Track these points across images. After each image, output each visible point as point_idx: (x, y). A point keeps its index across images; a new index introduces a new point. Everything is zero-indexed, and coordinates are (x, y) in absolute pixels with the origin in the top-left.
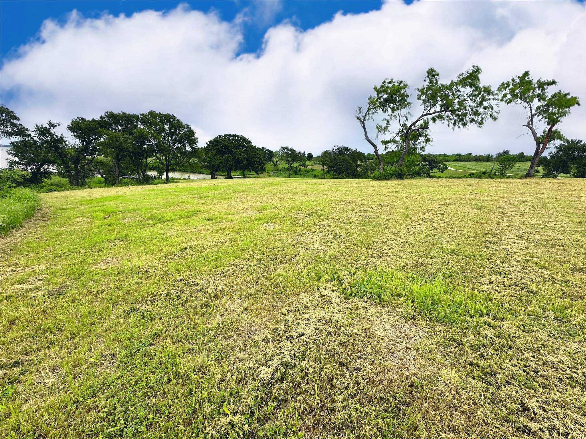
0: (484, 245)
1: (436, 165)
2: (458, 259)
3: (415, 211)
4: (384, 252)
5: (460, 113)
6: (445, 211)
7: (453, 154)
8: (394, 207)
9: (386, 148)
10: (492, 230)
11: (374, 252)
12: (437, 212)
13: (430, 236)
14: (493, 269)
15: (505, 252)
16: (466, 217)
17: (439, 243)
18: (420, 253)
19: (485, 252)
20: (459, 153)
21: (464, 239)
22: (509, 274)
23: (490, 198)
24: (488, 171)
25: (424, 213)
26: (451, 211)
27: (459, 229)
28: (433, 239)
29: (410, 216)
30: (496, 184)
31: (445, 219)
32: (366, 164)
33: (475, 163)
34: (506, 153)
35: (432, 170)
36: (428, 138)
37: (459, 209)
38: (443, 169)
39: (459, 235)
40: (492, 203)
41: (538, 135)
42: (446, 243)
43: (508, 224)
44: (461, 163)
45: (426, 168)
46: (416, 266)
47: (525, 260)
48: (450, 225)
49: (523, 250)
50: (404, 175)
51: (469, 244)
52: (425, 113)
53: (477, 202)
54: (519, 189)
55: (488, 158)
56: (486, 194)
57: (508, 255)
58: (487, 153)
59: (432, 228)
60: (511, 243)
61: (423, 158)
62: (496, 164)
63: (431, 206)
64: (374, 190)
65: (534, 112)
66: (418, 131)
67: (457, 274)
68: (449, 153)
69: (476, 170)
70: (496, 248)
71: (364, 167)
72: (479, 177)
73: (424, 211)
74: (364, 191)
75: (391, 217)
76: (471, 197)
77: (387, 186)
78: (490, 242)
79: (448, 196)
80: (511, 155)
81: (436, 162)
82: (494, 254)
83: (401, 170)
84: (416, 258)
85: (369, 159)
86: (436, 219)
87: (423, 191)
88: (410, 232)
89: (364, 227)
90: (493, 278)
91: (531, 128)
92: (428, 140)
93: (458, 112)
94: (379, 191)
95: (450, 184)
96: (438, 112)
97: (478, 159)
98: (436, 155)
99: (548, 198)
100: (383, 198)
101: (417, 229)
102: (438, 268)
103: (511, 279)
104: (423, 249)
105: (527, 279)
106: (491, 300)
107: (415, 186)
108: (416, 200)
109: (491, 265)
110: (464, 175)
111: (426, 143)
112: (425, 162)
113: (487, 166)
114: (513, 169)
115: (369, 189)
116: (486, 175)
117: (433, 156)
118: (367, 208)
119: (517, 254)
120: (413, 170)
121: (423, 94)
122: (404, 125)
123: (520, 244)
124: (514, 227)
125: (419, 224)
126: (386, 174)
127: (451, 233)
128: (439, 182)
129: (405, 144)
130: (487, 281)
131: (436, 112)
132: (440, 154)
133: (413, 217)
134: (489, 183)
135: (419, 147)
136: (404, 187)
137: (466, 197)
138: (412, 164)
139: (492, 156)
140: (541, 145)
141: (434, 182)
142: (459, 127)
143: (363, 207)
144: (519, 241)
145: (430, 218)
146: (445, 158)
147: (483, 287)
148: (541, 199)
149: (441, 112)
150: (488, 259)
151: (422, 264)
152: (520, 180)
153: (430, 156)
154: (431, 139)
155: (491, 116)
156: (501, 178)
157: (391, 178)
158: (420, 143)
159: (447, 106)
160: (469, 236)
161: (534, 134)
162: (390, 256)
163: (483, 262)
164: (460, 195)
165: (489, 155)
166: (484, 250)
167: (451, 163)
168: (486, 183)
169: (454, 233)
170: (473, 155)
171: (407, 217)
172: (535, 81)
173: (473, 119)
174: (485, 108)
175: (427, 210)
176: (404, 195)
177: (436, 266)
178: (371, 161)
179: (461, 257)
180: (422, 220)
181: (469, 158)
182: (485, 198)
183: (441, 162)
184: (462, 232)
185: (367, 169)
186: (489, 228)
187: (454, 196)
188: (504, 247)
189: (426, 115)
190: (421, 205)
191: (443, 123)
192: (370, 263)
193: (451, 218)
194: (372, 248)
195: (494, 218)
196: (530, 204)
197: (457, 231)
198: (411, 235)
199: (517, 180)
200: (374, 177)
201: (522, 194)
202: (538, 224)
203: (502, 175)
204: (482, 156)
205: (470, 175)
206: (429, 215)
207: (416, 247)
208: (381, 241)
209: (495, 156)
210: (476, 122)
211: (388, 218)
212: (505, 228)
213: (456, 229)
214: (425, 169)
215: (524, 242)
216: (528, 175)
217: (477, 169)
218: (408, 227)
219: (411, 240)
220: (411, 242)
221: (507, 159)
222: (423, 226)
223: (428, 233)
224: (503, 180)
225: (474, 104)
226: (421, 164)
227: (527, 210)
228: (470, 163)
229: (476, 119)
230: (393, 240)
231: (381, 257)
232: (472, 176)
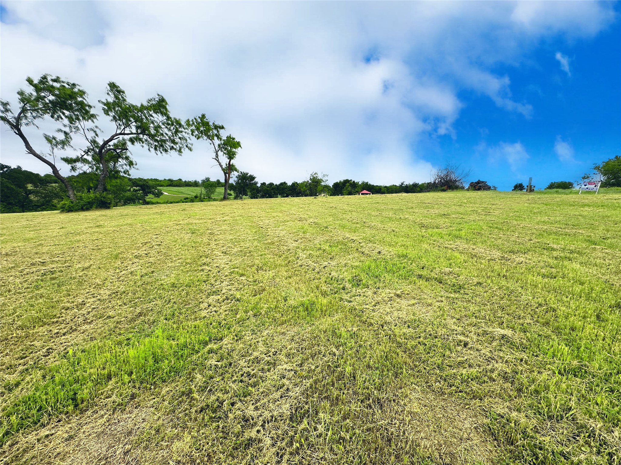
0: (200, 268)
1: (149, 190)
2: (179, 292)
3: (127, 248)
4: (81, 319)
5: (159, 139)
6: (162, 241)
7: (165, 179)
8: (96, 248)
9: (74, 169)
10: (205, 251)
11: (63, 326)
12: (154, 244)
13: (146, 274)
14: (209, 291)
15: (216, 270)
16: (183, 243)
17: (158, 280)
18: (136, 301)
19: (202, 275)
20: (170, 178)
21: (182, 268)
22: (221, 291)
23: (201, 221)
24: (199, 195)
25: (138, 248)
26: (168, 239)
27: (176, 258)
28: (150, 277)
29: (121, 256)
30: (205, 208)
31: (162, 250)
32: (45, 190)
33: (187, 188)
34: (208, 179)
35: (147, 195)
36: (130, 161)
37: (176, 236)
38: (159, 194)
39: (177, 265)
40: (203, 225)
41: (224, 167)
42: (165, 277)
43: (216, 243)
44: (174, 188)
45: (139, 193)
46: (133, 320)
47: (231, 272)
48: (168, 256)
49: (227, 264)
50: (110, 204)
51: (187, 271)
52: (119, 132)
53: (191, 227)
54: (220, 210)
55: (195, 184)
56: (197, 217)
57: (219, 272)
58: (194, 180)
59: (149, 264)
60: (219, 260)
61: (132, 182)
62: (203, 189)
63: (147, 238)
64: (63, 228)
65: (217, 148)
66: (116, 152)
67: (180, 309)
68: (161, 178)
69: (189, 195)
70: (209, 268)
71: (42, 193)
72: (192, 201)
73: (138, 245)
74: (42, 231)
75: (92, 263)
76: (186, 221)
77: (86, 219)
78: (204, 264)
79: (164, 223)
80: (212, 182)
81: (149, 187)
82: (209, 274)
83: (104, 198)
84: (131, 309)
85: (51, 183)
86: (153, 252)
87: (135, 222)
88: (121, 277)
89: (42, 291)
90: (211, 300)
91: (218, 161)
92: (131, 164)
93: (156, 138)
94: (71, 228)
95: (165, 210)
96: (135, 134)
97: (188, 184)
98: (148, 179)
99: (238, 216)
100: (78, 238)
101: (129, 270)
102: (159, 312)
103: (224, 294)
104: (138, 295)
105: (234, 289)
106: (211, 324)
107: (126, 215)
108: (127, 233)
109: (207, 287)
110: (180, 200)
111: (130, 166)
112: (137, 187)
113: (197, 191)
114: (215, 193)
115: (52, 227)
116: (198, 199)
117: (145, 180)
118: (47, 258)
119: (225, 268)
120: (124, 196)
121: (110, 109)
122: (94, 142)
123: (226, 259)
124: (220, 244)
125: (133, 264)
126: (82, 203)
127: (169, 265)
128: (154, 209)
129: (101, 165)
130: (206, 305)
131: (132, 133)
132: (152, 179)
133: (125, 256)
134: (199, 206)
135: (122, 170)
136: (111, 218)
137: (181, 222)
138: (120, 189)
139: (198, 182)
140: (227, 175)
141: (148, 209)
142: (161, 153)
143: (40, 258)
144: (225, 257)
145: (145, 252)
146: (158, 183)
147: (204, 313)
148: (234, 217)
149: (137, 134)
150: (205, 282)
151: (140, 314)
152: (220, 202)
153: (140, 181)
154: (134, 163)
155: (187, 146)
156: (209, 201)
157: (91, 207)
158: (122, 165)
159: (143, 129)
160: (187, 263)
161: (221, 166)
162: (92, 321)
163: (201, 287)
164: (176, 220)
165: (196, 181)
166: (201, 274)
167: (165, 188)
168: (198, 207)
169: (173, 264)
170: (184, 180)
171: (116, 257)
172: (211, 124)
173: (173, 147)
174: (180, 138)
175: (142, 244)
176: (111, 229)
177: (158, 309)
178: (54, 185)
179: (181, 288)
180: (136, 257)
181: (179, 183)
182: (197, 221)
183: (154, 187)
184: (180, 261)
185: (49, 196)
186: (202, 250)
187: (170, 223)
188: (215, 265)
189: (121, 134)
190: (134, 238)
191: (143, 146)
192: (54, 347)
193: (169, 247)
194: (57, 322)
195: (205, 240)
196: (228, 222)
197: (175, 261)
198: (123, 281)
199: (218, 202)
200: (62, 208)
201: (223, 214)
202: (235, 238)
203: (210, 199)
204: (190, 182)
205: (185, 199)
206: (144, 249)
207: (130, 294)
208: (75, 303)
209: (200, 182)
210: (175, 149)
211: (87, 265)
212: (214, 247)
213: (174, 259)
214: (139, 195)
215: (228, 256)
216: (225, 199)
217: (190, 193)
218: (118, 271)
219: (122, 289)
220: (122, 290)
221: (209, 184)
222: (137, 264)
223: (144, 271)
224: (209, 203)
225: (170, 133)
226: (132, 190)
227: (227, 228)
228: (182, 188)
229: (175, 147)
230: (96, 295)
231: (76, 330)
232: (186, 200)
